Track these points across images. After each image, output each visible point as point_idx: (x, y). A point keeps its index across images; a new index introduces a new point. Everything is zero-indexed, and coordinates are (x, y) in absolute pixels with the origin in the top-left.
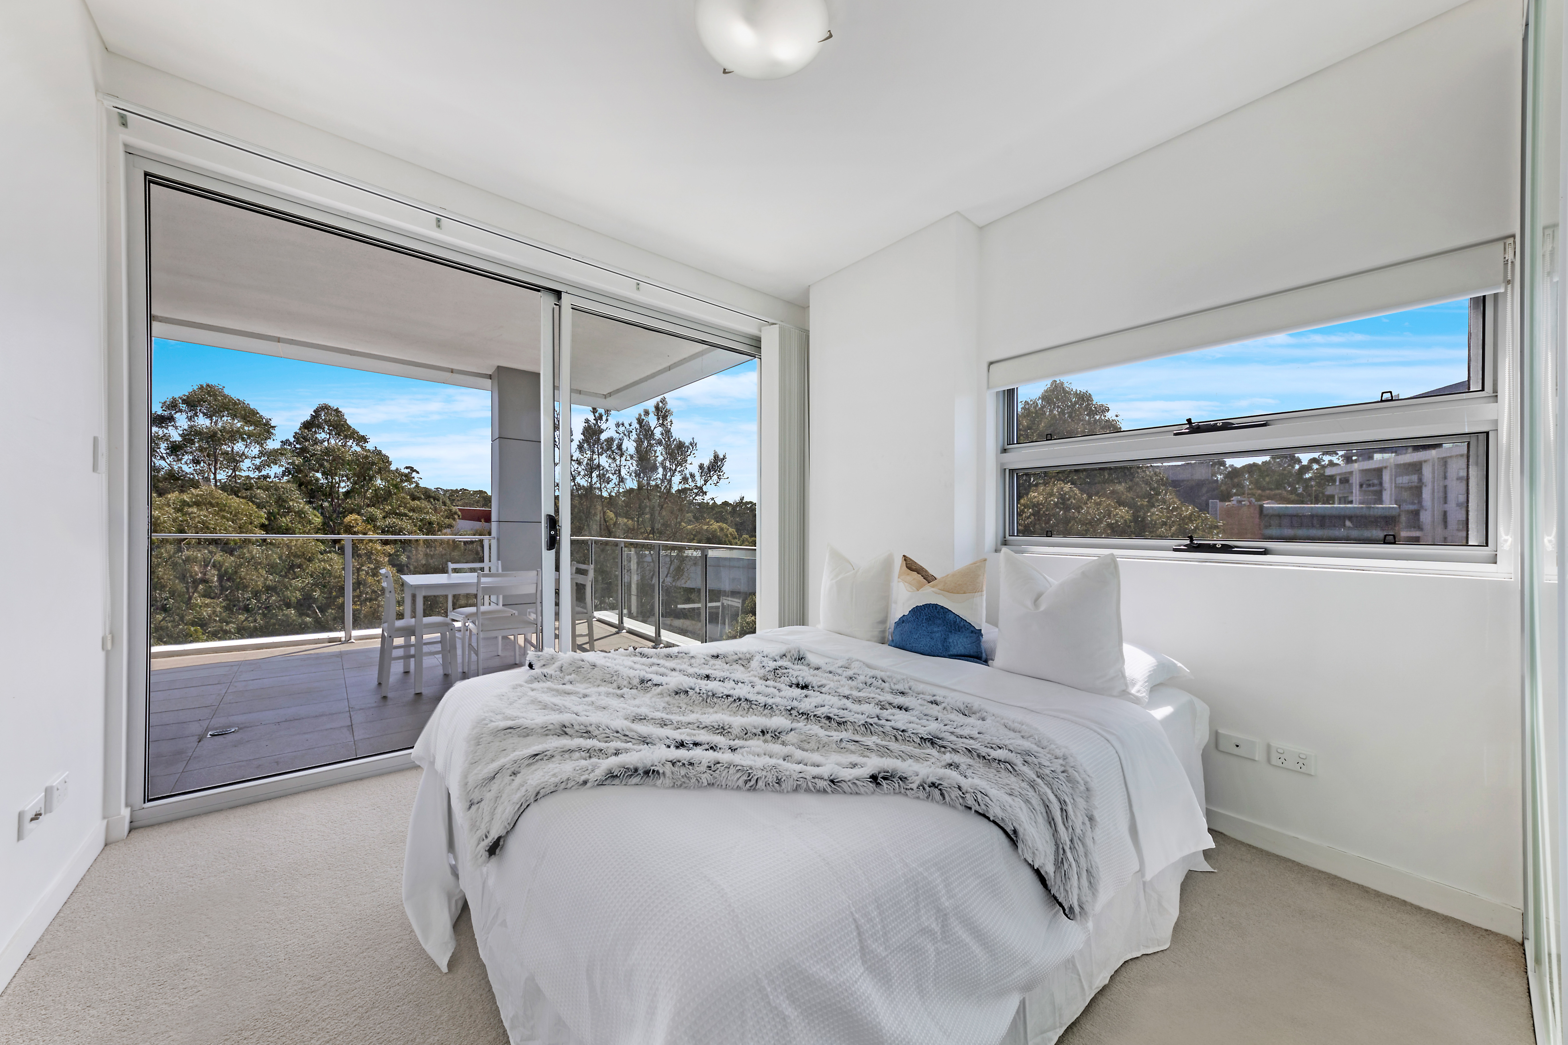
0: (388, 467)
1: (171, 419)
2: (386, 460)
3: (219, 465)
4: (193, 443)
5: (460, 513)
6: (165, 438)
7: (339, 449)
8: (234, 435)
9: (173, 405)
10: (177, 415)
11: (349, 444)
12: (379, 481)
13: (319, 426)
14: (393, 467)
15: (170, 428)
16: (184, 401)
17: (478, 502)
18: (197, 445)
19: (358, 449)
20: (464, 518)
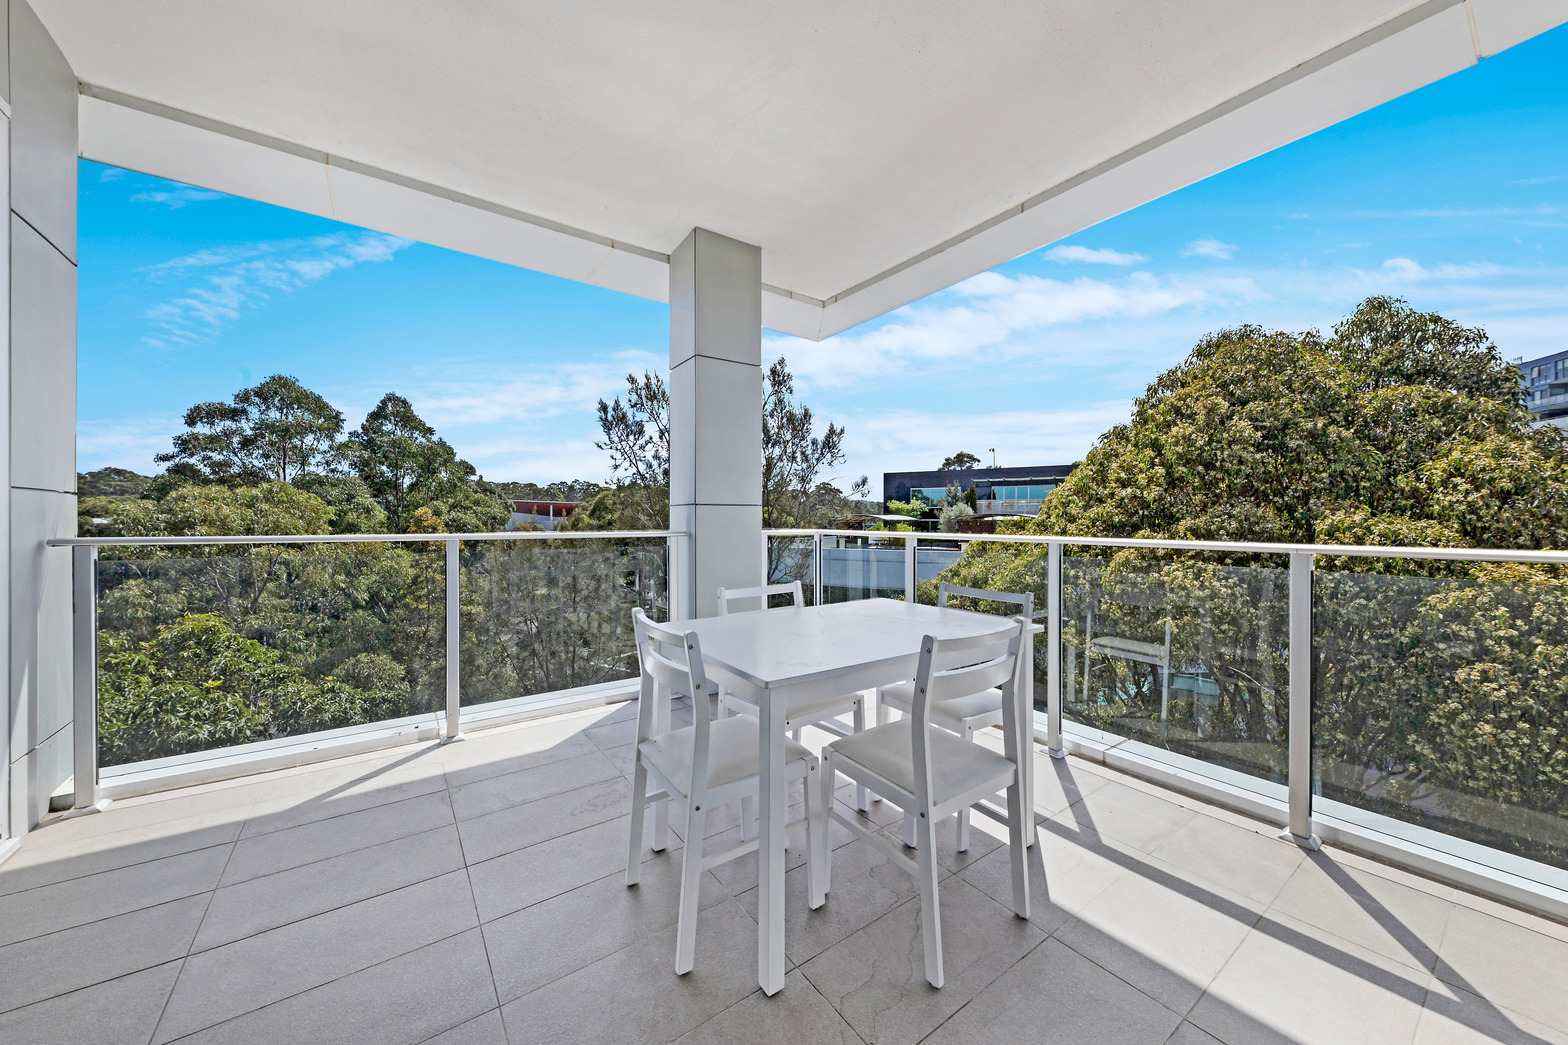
0: (453, 459)
1: (244, 412)
2: (450, 452)
3: (287, 460)
4: (264, 438)
5: (514, 506)
6: (239, 432)
7: (405, 441)
8: (304, 430)
9: (244, 397)
10: (249, 409)
11: (415, 435)
12: (443, 474)
13: (386, 418)
14: (457, 459)
15: (243, 421)
16: (257, 394)
17: (529, 494)
18: (267, 439)
19: (424, 440)
20: (518, 511)
